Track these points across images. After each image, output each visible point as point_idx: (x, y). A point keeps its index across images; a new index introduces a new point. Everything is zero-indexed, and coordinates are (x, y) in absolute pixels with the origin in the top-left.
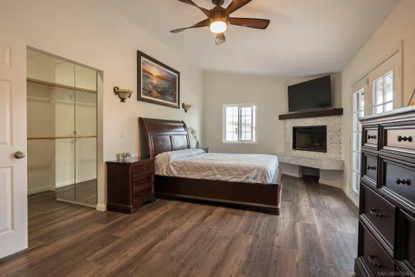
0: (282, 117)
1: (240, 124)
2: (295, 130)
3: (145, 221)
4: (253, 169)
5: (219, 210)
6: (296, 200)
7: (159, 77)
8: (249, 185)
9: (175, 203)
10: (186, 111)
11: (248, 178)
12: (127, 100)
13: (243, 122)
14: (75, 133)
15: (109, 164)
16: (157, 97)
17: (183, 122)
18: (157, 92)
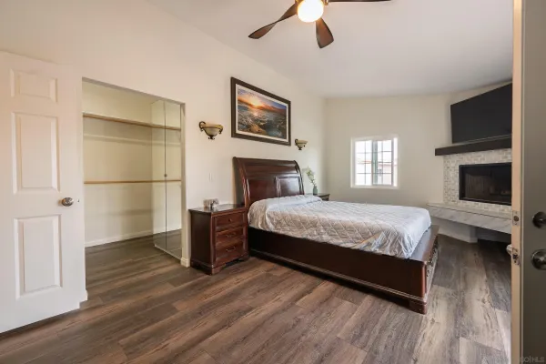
0: (439, 152)
1: (374, 163)
2: (464, 170)
3: (221, 289)
4: (379, 232)
5: (325, 287)
6: (461, 286)
7: (262, 109)
8: (372, 255)
9: (270, 265)
10: (300, 149)
11: (369, 244)
12: (218, 137)
13: (379, 159)
14: (165, 176)
15: (192, 213)
16: (258, 133)
17: (295, 162)
18: (260, 126)
